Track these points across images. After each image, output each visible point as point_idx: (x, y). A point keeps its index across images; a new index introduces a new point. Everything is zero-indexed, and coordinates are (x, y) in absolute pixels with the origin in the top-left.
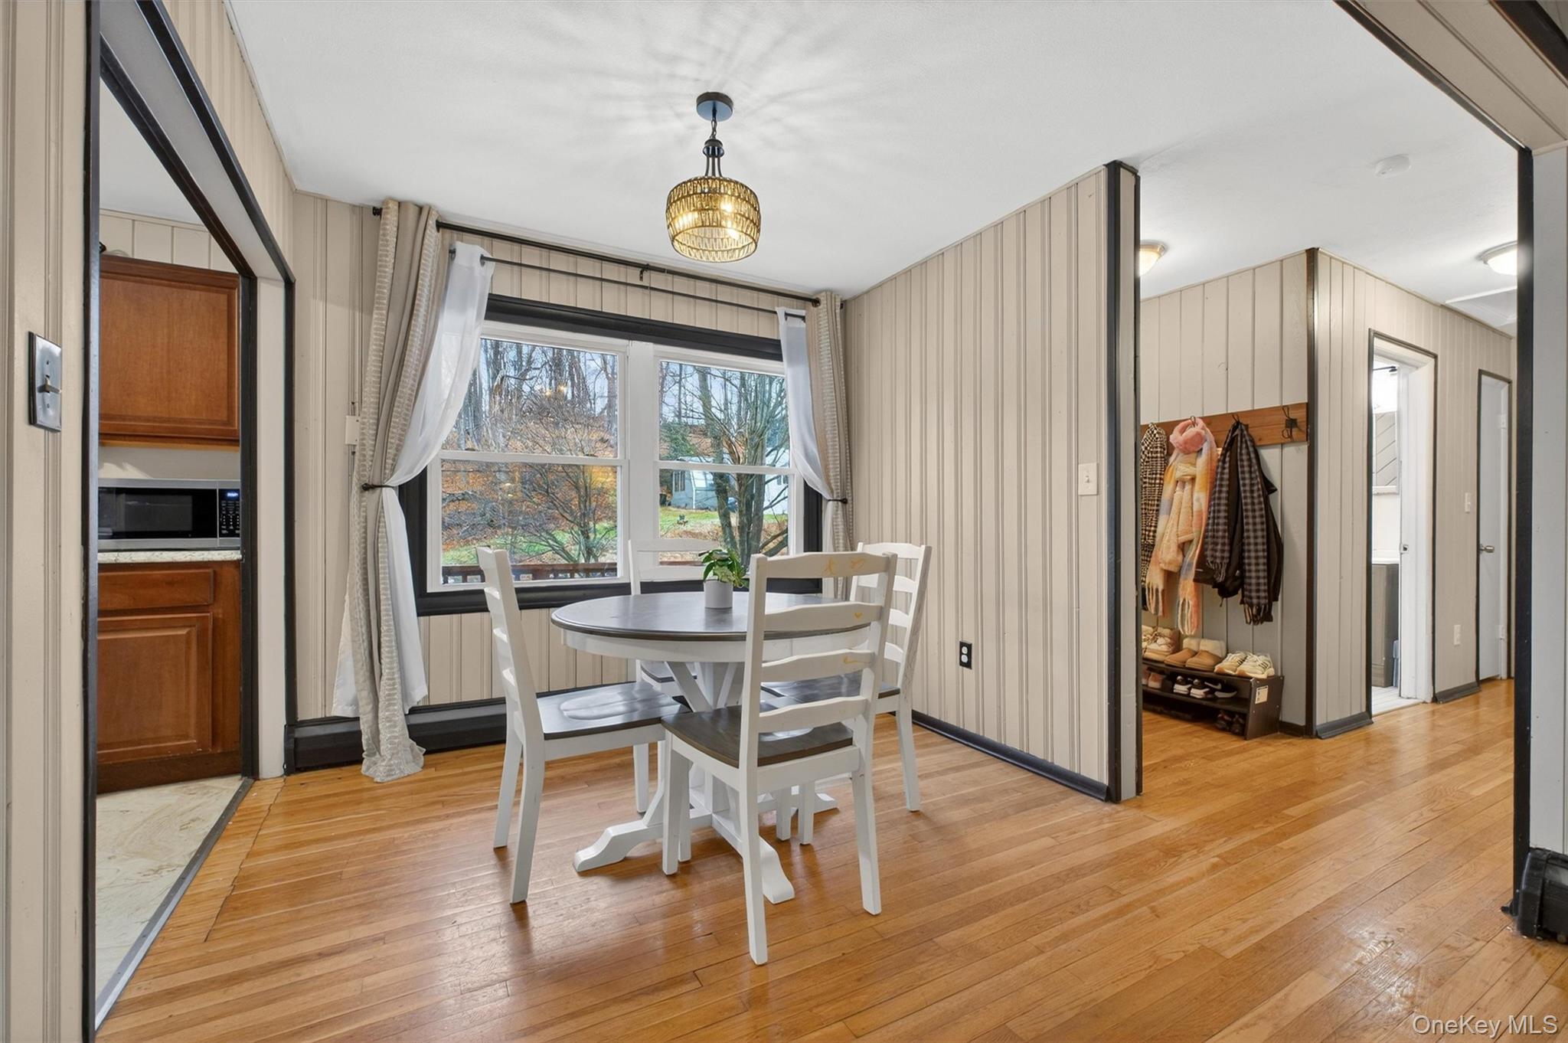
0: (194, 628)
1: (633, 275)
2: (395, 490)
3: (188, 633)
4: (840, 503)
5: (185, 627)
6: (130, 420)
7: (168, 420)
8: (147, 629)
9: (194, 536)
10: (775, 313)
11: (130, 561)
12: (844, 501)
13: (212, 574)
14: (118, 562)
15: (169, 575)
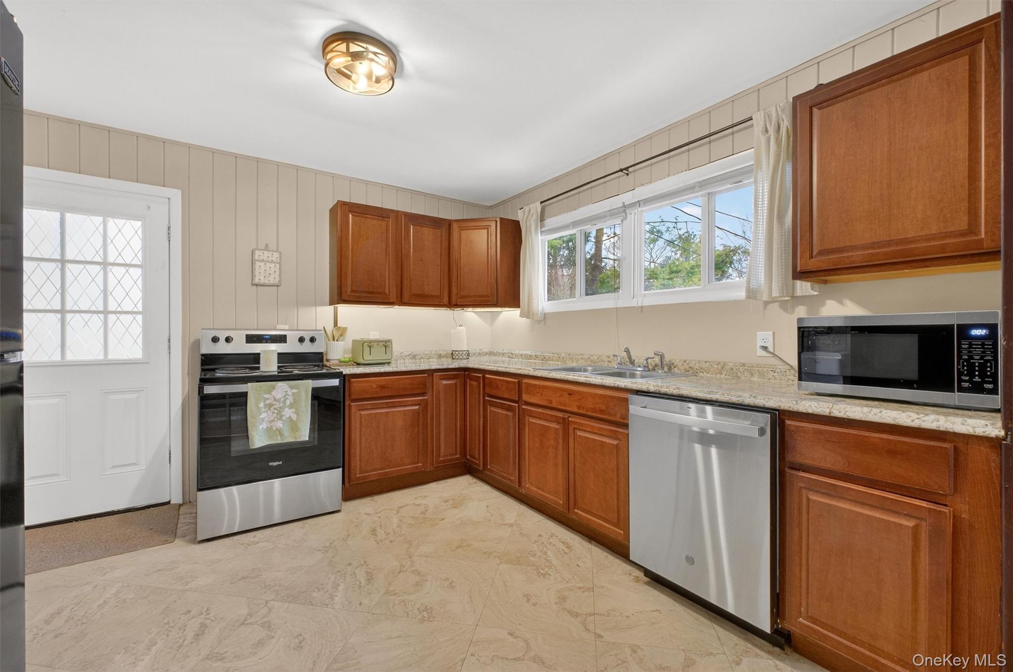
0: (924, 524)
3: (916, 527)
5: (909, 516)
6: (848, 251)
7: (889, 243)
8: (863, 504)
9: (920, 387)
11: (845, 416)
13: (952, 452)
14: (832, 415)
15: (889, 441)
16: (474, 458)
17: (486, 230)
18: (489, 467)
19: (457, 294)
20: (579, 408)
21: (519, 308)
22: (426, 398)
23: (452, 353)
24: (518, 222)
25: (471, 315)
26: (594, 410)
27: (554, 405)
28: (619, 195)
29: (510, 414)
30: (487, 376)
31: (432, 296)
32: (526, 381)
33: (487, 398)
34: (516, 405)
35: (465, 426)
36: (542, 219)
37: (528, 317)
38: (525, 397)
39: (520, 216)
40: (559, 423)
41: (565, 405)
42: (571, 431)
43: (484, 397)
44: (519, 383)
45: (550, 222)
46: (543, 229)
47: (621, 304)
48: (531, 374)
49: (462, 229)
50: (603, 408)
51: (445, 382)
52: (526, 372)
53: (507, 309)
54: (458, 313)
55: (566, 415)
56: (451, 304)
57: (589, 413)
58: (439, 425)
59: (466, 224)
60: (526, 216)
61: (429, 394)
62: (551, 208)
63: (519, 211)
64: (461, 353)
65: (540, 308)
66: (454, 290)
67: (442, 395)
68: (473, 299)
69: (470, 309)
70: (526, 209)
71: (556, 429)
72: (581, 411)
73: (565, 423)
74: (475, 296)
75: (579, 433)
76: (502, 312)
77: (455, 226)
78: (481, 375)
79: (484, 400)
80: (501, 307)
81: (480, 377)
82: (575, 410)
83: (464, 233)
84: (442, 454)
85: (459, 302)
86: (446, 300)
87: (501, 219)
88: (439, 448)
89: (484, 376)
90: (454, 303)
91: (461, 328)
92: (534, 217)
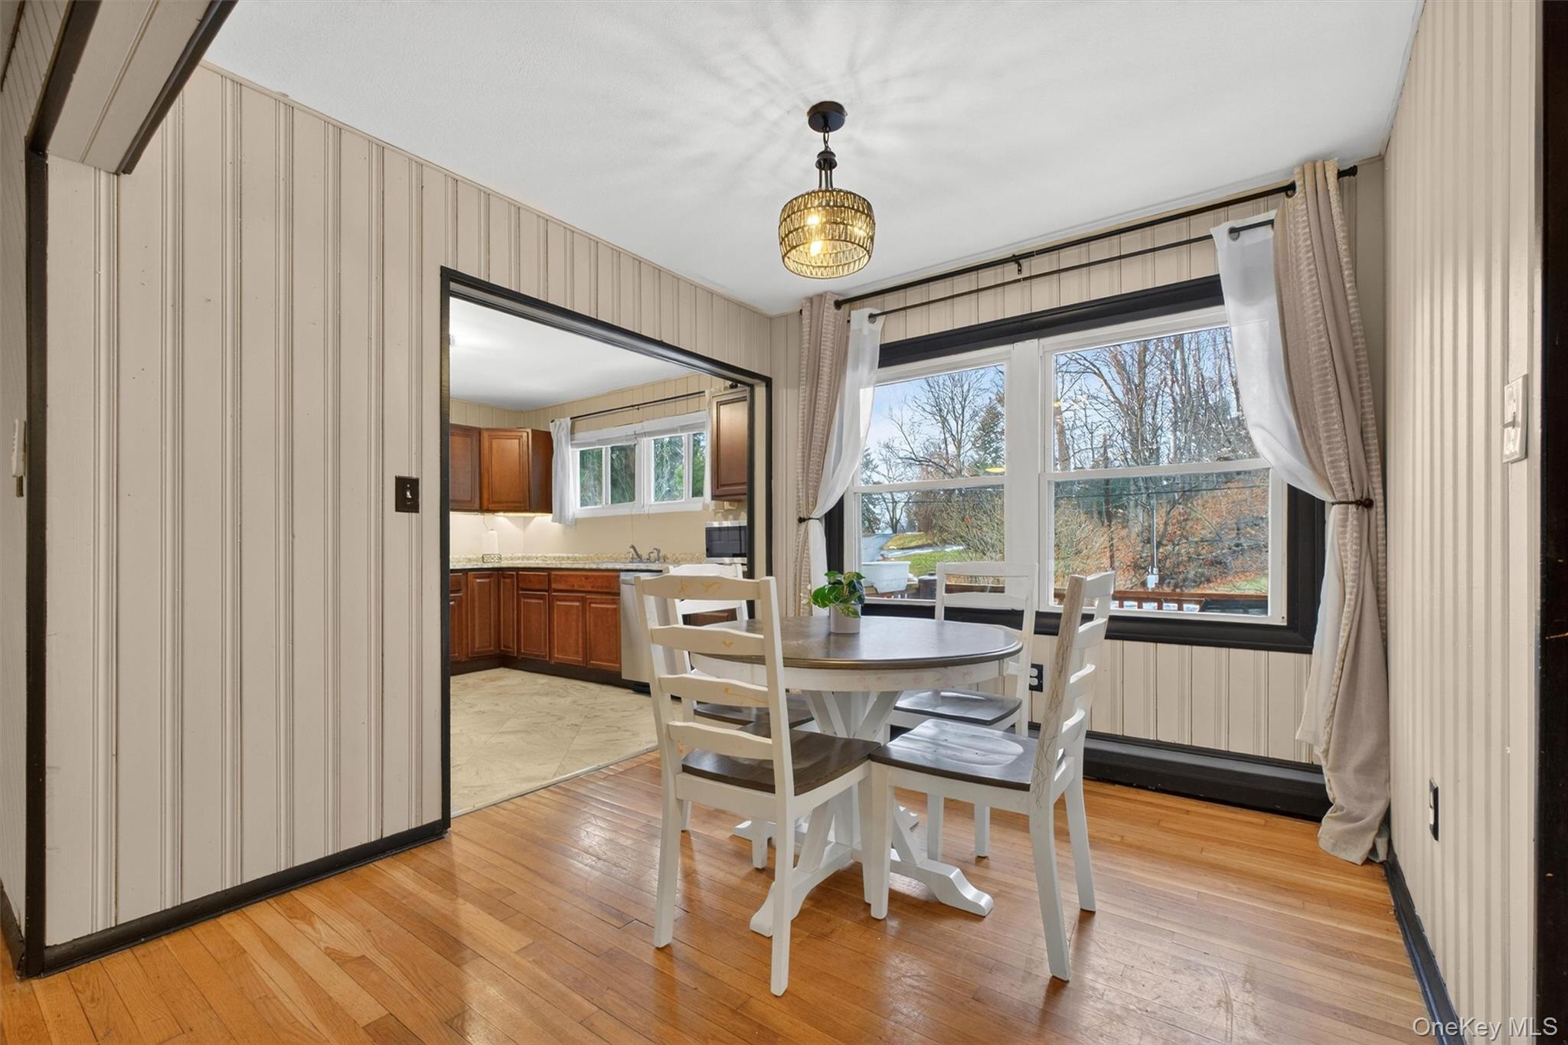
1: (1010, 272)
2: (821, 521)
4: (1352, 508)
10: (1210, 237)
12: (1366, 504)
16: (510, 648)
17: (517, 441)
18: (523, 651)
19: (489, 500)
20: (593, 587)
21: (551, 513)
22: (461, 594)
23: (483, 557)
24: (550, 433)
25: (502, 519)
26: (602, 587)
27: (576, 588)
28: (632, 423)
29: (541, 601)
30: (520, 573)
31: (463, 501)
32: (553, 573)
33: (520, 592)
34: (546, 593)
35: (499, 621)
36: (572, 432)
37: (560, 522)
38: (554, 586)
39: (552, 428)
40: (578, 601)
41: (583, 587)
42: (588, 605)
43: (517, 590)
44: (549, 575)
45: (580, 436)
46: (573, 442)
47: (635, 512)
48: (559, 566)
49: (492, 438)
50: (608, 585)
51: (478, 580)
52: (554, 566)
53: (540, 514)
54: (488, 516)
55: (583, 595)
56: (483, 509)
57: (600, 590)
58: (473, 620)
59: (495, 432)
60: (559, 430)
61: (464, 590)
62: (579, 423)
63: (551, 424)
64: (492, 556)
65: (571, 514)
66: (485, 496)
67: (476, 592)
68: (504, 505)
69: (501, 514)
70: (557, 422)
71: (577, 606)
72: (595, 589)
73: (583, 600)
74: (507, 502)
75: (593, 605)
76: (534, 517)
77: (485, 435)
78: (514, 573)
79: (518, 594)
80: (533, 512)
81: (513, 575)
82: (590, 589)
83: (495, 442)
84: (477, 646)
85: (491, 506)
86: (477, 505)
87: (533, 430)
88: (473, 639)
89: (518, 574)
90: (485, 508)
91: (492, 532)
92: (565, 431)
